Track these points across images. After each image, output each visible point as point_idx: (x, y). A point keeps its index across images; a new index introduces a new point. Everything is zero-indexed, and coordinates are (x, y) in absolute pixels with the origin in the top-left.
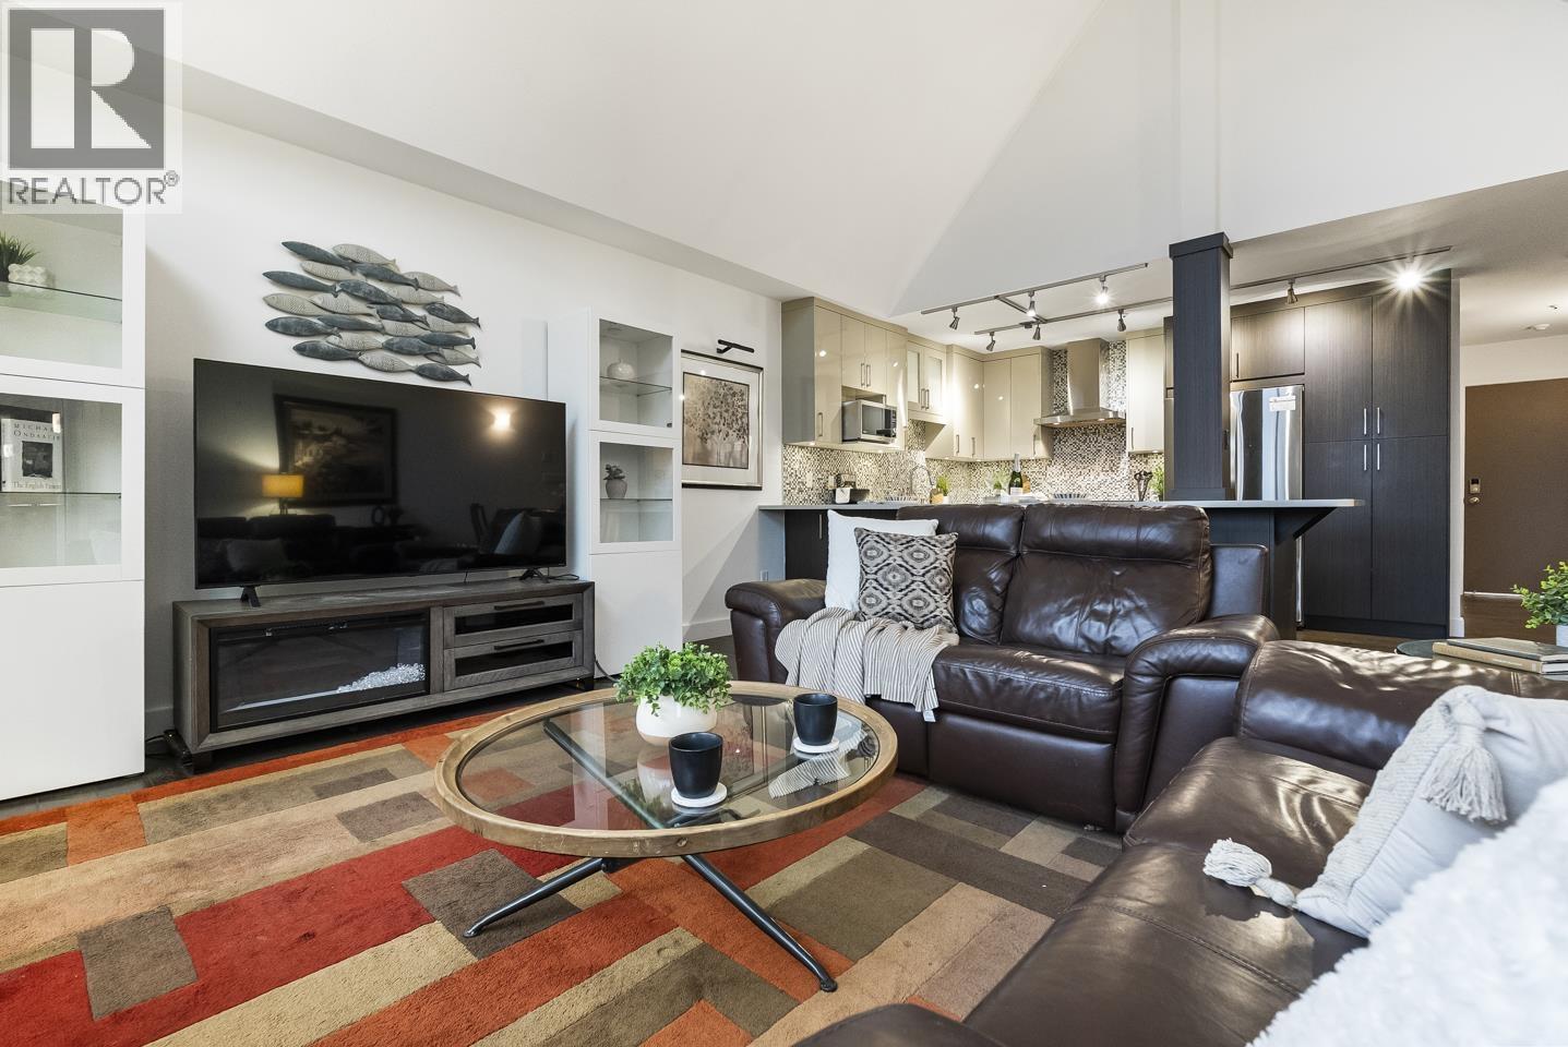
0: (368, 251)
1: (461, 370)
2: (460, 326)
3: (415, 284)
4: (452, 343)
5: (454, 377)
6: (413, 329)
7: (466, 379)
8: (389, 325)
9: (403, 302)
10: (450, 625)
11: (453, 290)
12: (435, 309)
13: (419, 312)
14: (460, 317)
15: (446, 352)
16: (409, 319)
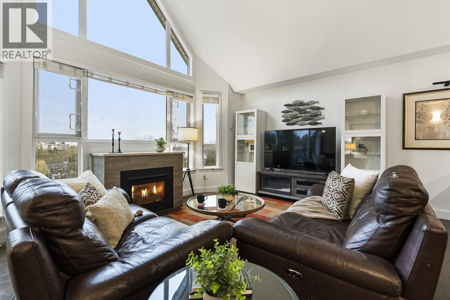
0: (298, 101)
1: (319, 121)
2: (319, 111)
3: (308, 104)
4: (316, 115)
5: (317, 124)
6: (307, 114)
7: (320, 123)
8: (302, 115)
9: (305, 109)
10: (295, 182)
11: (318, 102)
12: (312, 108)
13: (309, 110)
14: (319, 108)
15: (315, 118)
16: (306, 112)
